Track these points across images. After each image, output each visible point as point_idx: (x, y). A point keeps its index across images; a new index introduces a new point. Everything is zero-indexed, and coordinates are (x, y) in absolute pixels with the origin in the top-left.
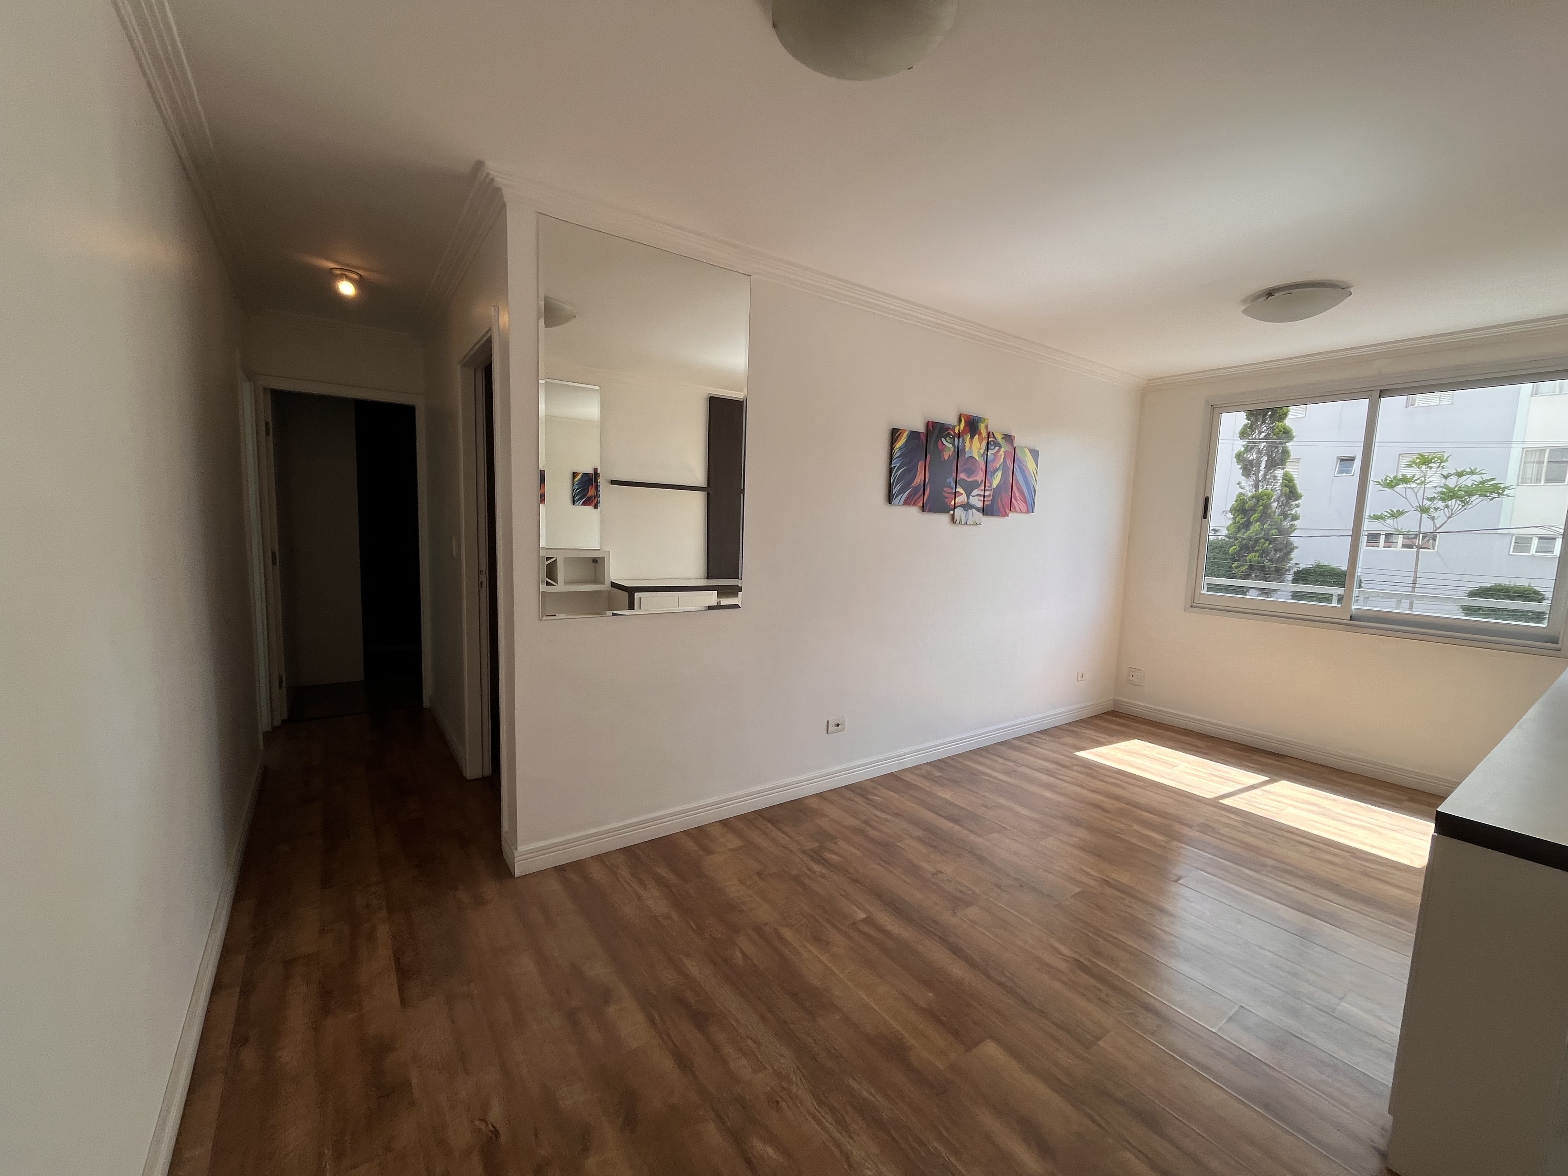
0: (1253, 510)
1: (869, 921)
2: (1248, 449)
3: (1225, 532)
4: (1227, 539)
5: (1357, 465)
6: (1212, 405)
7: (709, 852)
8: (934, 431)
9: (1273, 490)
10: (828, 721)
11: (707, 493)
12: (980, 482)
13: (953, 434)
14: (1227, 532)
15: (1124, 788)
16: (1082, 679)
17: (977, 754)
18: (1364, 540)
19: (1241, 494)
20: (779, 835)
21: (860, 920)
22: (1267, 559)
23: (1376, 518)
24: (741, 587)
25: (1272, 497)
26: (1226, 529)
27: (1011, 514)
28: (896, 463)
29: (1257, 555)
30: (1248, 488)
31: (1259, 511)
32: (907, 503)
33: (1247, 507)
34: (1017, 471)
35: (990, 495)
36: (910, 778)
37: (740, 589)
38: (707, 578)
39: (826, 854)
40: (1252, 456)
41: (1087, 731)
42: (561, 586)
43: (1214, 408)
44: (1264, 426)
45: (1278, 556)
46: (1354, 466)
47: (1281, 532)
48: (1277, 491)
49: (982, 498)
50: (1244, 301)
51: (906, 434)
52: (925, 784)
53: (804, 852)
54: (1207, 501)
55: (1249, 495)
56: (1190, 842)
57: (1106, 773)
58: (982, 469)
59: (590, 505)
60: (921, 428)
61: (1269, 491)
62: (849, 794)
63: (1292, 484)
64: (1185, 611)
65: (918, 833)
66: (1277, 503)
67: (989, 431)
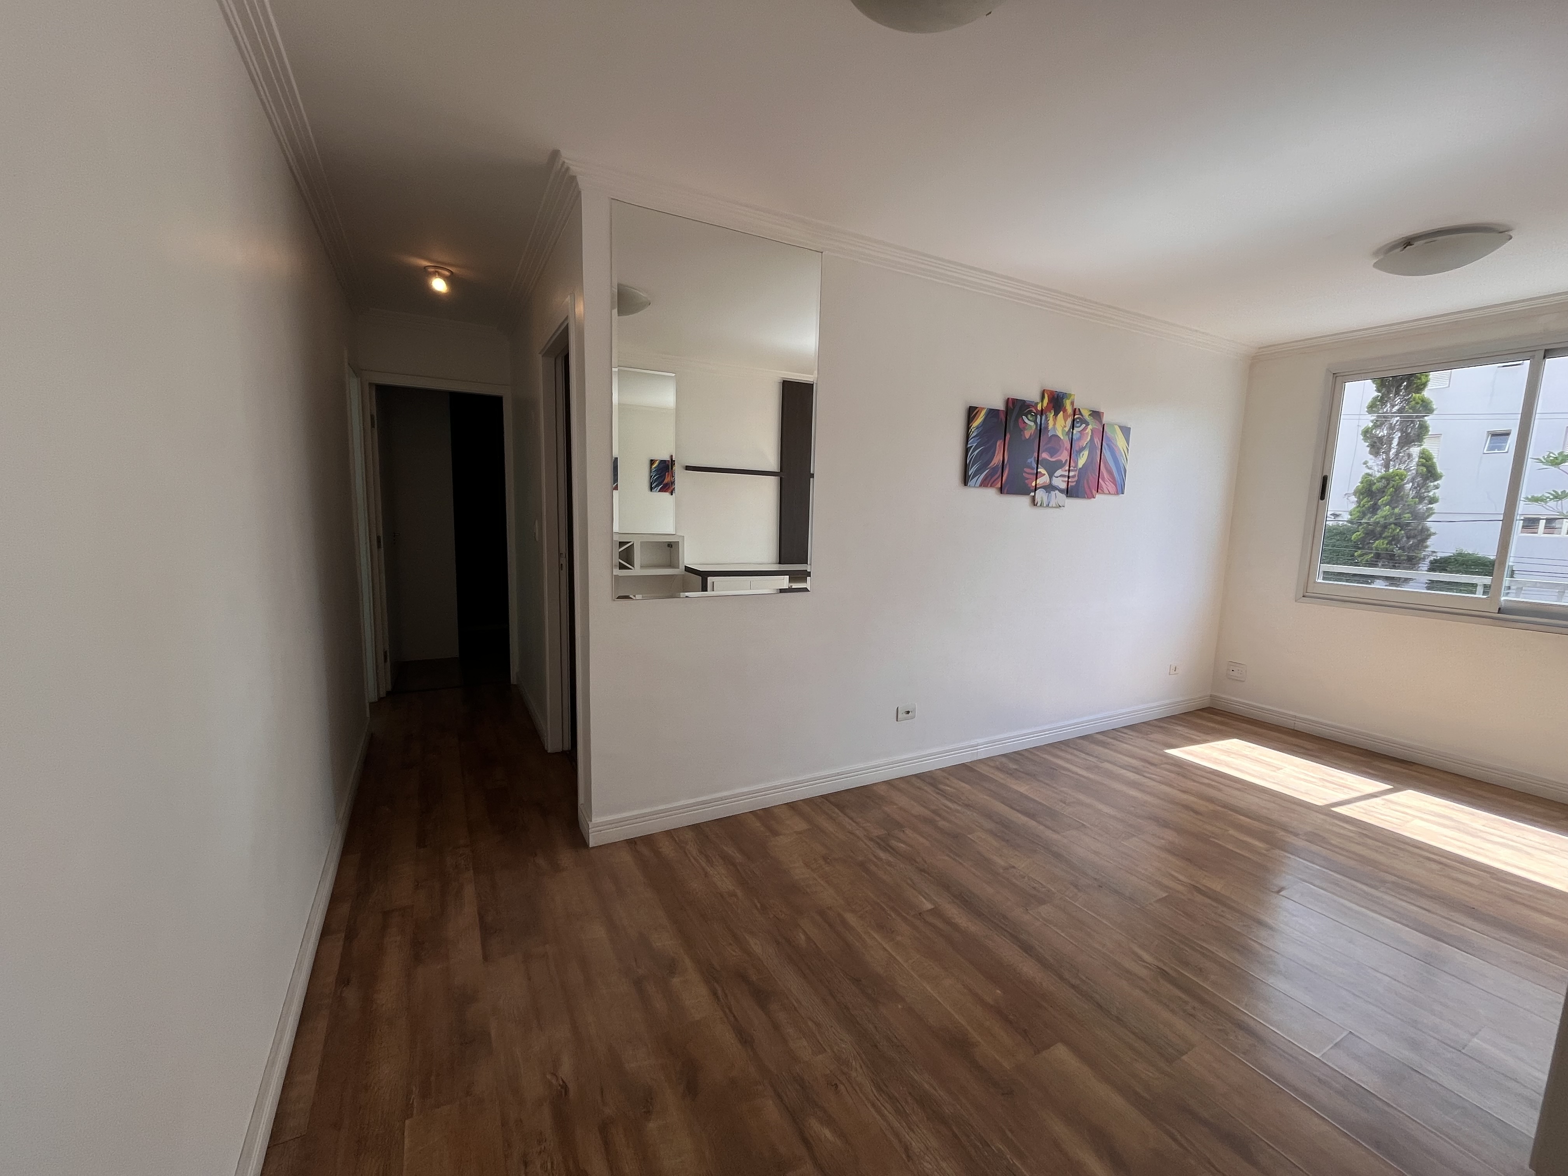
0: (1382, 491)
1: (936, 912)
2: (1377, 425)
3: (1347, 517)
4: (1350, 525)
5: (1512, 442)
6: (1334, 374)
7: (775, 833)
8: (1014, 408)
9: (1408, 470)
10: (898, 708)
11: (779, 478)
12: (1063, 462)
13: (1035, 411)
14: (1349, 517)
15: (1220, 790)
16: (1176, 672)
17: (1056, 748)
18: (1518, 525)
19: (1368, 474)
20: (846, 821)
21: (928, 911)
22: (1397, 547)
23: (1535, 500)
24: (810, 572)
25: (1405, 477)
26: (1348, 513)
27: (1098, 496)
28: (973, 443)
29: (1386, 542)
30: (1376, 468)
31: (1389, 493)
32: (984, 484)
33: (1374, 488)
34: (1105, 450)
35: (1075, 475)
36: (984, 769)
37: (809, 574)
38: (780, 563)
39: (893, 842)
40: (1383, 432)
41: (1180, 728)
42: (637, 570)
43: (1336, 377)
44: (1398, 398)
45: (1411, 543)
46: (1509, 442)
47: (1416, 516)
48: (1411, 470)
49: (1067, 479)
50: (1376, 253)
51: (983, 412)
52: (999, 776)
53: (871, 839)
54: (1325, 480)
55: (1377, 476)
56: (1295, 852)
57: (1199, 772)
58: (1066, 448)
59: (667, 492)
60: (1000, 405)
61: (1402, 471)
62: (919, 783)
63: (1430, 462)
64: (1295, 601)
65: (989, 825)
66: (1411, 484)
67: (1075, 407)
